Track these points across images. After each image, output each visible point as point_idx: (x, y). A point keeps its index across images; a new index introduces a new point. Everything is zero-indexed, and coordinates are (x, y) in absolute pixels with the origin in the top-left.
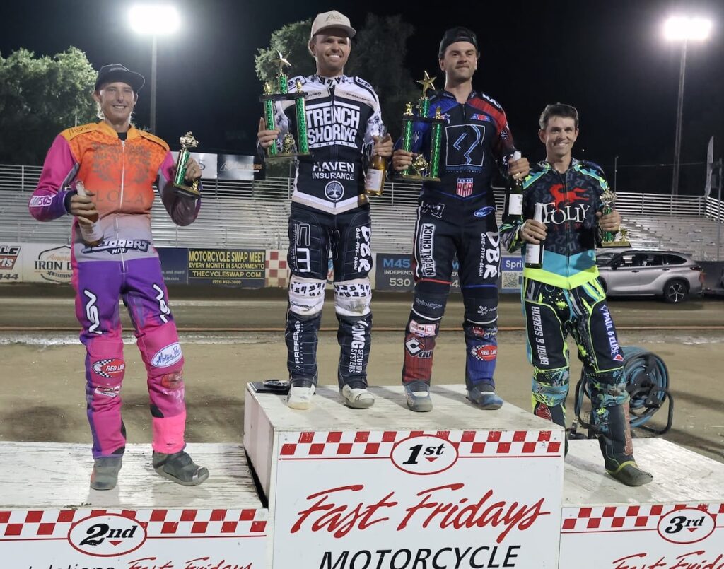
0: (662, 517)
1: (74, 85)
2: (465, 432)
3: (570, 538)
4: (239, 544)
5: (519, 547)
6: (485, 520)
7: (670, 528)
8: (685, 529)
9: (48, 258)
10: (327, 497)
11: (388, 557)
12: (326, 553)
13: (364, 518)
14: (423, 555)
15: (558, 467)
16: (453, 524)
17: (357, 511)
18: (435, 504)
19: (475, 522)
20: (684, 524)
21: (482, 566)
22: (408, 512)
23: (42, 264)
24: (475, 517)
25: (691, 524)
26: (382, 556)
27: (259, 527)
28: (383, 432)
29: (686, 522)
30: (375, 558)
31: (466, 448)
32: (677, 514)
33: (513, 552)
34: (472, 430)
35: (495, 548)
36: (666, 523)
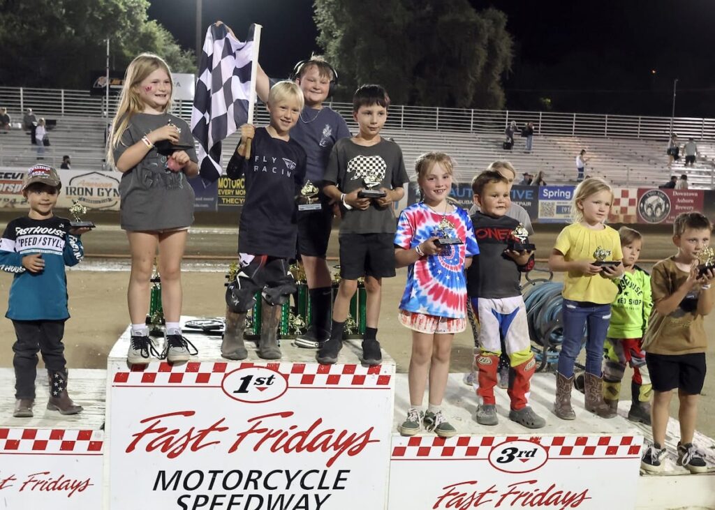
0: (493, 448)
1: (116, 6)
2: (294, 364)
3: (399, 465)
4: (77, 461)
5: (348, 471)
6: (315, 446)
7: (502, 458)
8: (516, 460)
9: (78, 184)
10: (159, 421)
11: (220, 477)
12: (160, 472)
13: (196, 441)
14: (255, 476)
15: (387, 398)
16: (283, 448)
17: (189, 434)
18: (265, 430)
19: (304, 448)
20: (516, 455)
21: (312, 488)
22: (239, 437)
23: (73, 190)
24: (304, 442)
25: (524, 456)
26: (215, 476)
27: (96, 446)
28: (214, 364)
29: (518, 453)
30: (208, 478)
31: (296, 379)
32: (509, 445)
33: (343, 475)
34: (302, 363)
35: (325, 472)
36: (497, 453)
